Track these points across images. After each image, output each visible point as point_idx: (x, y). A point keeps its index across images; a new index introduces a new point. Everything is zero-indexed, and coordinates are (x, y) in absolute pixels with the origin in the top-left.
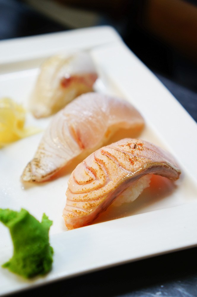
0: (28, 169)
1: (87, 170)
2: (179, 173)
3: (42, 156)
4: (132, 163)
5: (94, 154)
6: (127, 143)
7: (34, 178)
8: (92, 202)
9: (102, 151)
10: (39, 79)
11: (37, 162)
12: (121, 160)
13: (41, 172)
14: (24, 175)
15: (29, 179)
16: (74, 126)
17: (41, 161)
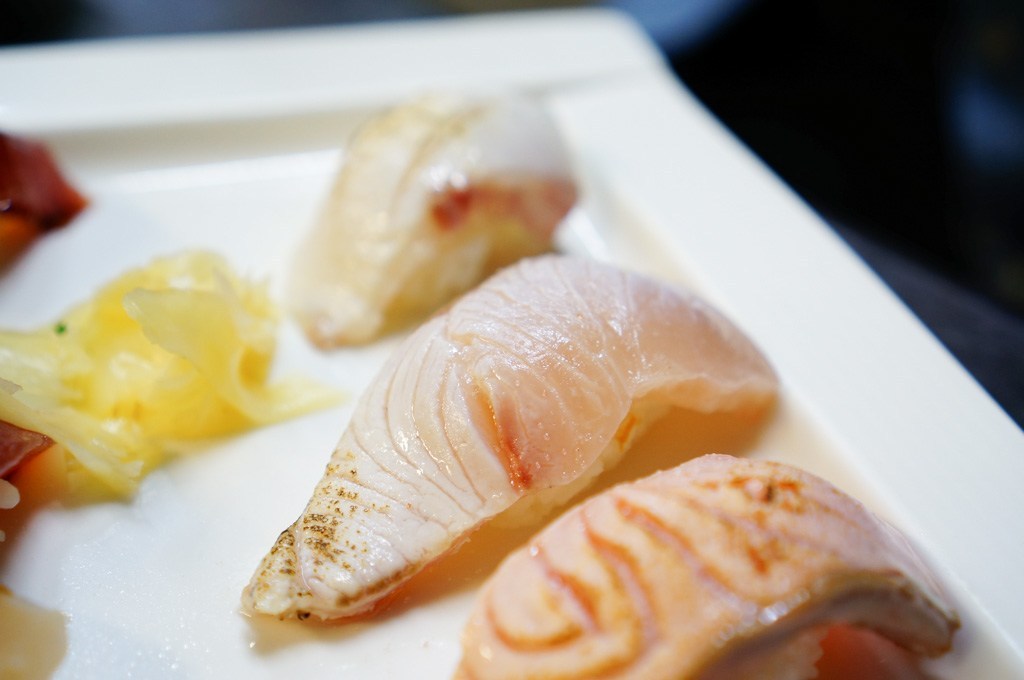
0: (279, 562)
1: (553, 586)
2: (954, 625)
3: (345, 505)
4: (761, 565)
5: (582, 514)
6: (730, 478)
7: (304, 604)
9: (621, 505)
10: (340, 188)
11: (321, 533)
12: (714, 550)
13: (338, 579)
14: (259, 585)
15: (283, 606)
16: (490, 387)
17: (339, 529)
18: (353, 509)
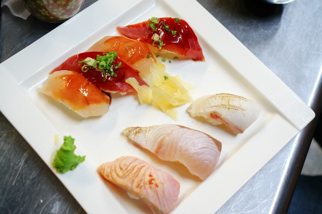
3: (144, 132)
4: (138, 187)
7: (128, 136)
8: (110, 176)
12: (136, 180)
16: (165, 141)
17: (140, 133)
18: (144, 133)
